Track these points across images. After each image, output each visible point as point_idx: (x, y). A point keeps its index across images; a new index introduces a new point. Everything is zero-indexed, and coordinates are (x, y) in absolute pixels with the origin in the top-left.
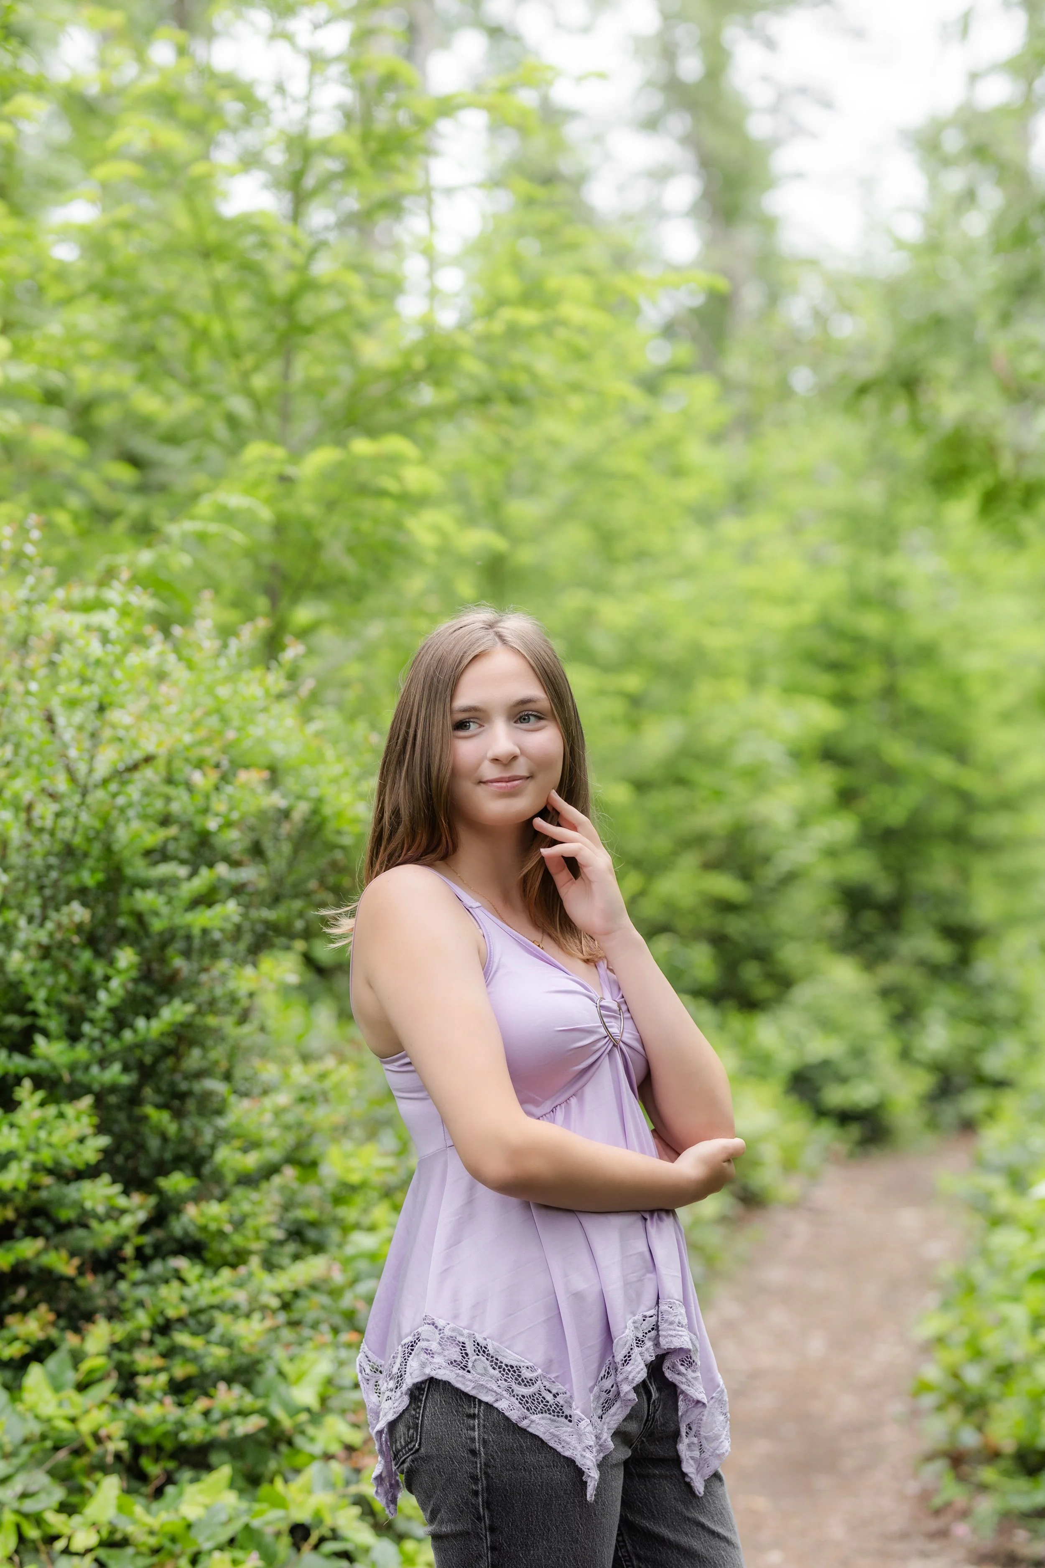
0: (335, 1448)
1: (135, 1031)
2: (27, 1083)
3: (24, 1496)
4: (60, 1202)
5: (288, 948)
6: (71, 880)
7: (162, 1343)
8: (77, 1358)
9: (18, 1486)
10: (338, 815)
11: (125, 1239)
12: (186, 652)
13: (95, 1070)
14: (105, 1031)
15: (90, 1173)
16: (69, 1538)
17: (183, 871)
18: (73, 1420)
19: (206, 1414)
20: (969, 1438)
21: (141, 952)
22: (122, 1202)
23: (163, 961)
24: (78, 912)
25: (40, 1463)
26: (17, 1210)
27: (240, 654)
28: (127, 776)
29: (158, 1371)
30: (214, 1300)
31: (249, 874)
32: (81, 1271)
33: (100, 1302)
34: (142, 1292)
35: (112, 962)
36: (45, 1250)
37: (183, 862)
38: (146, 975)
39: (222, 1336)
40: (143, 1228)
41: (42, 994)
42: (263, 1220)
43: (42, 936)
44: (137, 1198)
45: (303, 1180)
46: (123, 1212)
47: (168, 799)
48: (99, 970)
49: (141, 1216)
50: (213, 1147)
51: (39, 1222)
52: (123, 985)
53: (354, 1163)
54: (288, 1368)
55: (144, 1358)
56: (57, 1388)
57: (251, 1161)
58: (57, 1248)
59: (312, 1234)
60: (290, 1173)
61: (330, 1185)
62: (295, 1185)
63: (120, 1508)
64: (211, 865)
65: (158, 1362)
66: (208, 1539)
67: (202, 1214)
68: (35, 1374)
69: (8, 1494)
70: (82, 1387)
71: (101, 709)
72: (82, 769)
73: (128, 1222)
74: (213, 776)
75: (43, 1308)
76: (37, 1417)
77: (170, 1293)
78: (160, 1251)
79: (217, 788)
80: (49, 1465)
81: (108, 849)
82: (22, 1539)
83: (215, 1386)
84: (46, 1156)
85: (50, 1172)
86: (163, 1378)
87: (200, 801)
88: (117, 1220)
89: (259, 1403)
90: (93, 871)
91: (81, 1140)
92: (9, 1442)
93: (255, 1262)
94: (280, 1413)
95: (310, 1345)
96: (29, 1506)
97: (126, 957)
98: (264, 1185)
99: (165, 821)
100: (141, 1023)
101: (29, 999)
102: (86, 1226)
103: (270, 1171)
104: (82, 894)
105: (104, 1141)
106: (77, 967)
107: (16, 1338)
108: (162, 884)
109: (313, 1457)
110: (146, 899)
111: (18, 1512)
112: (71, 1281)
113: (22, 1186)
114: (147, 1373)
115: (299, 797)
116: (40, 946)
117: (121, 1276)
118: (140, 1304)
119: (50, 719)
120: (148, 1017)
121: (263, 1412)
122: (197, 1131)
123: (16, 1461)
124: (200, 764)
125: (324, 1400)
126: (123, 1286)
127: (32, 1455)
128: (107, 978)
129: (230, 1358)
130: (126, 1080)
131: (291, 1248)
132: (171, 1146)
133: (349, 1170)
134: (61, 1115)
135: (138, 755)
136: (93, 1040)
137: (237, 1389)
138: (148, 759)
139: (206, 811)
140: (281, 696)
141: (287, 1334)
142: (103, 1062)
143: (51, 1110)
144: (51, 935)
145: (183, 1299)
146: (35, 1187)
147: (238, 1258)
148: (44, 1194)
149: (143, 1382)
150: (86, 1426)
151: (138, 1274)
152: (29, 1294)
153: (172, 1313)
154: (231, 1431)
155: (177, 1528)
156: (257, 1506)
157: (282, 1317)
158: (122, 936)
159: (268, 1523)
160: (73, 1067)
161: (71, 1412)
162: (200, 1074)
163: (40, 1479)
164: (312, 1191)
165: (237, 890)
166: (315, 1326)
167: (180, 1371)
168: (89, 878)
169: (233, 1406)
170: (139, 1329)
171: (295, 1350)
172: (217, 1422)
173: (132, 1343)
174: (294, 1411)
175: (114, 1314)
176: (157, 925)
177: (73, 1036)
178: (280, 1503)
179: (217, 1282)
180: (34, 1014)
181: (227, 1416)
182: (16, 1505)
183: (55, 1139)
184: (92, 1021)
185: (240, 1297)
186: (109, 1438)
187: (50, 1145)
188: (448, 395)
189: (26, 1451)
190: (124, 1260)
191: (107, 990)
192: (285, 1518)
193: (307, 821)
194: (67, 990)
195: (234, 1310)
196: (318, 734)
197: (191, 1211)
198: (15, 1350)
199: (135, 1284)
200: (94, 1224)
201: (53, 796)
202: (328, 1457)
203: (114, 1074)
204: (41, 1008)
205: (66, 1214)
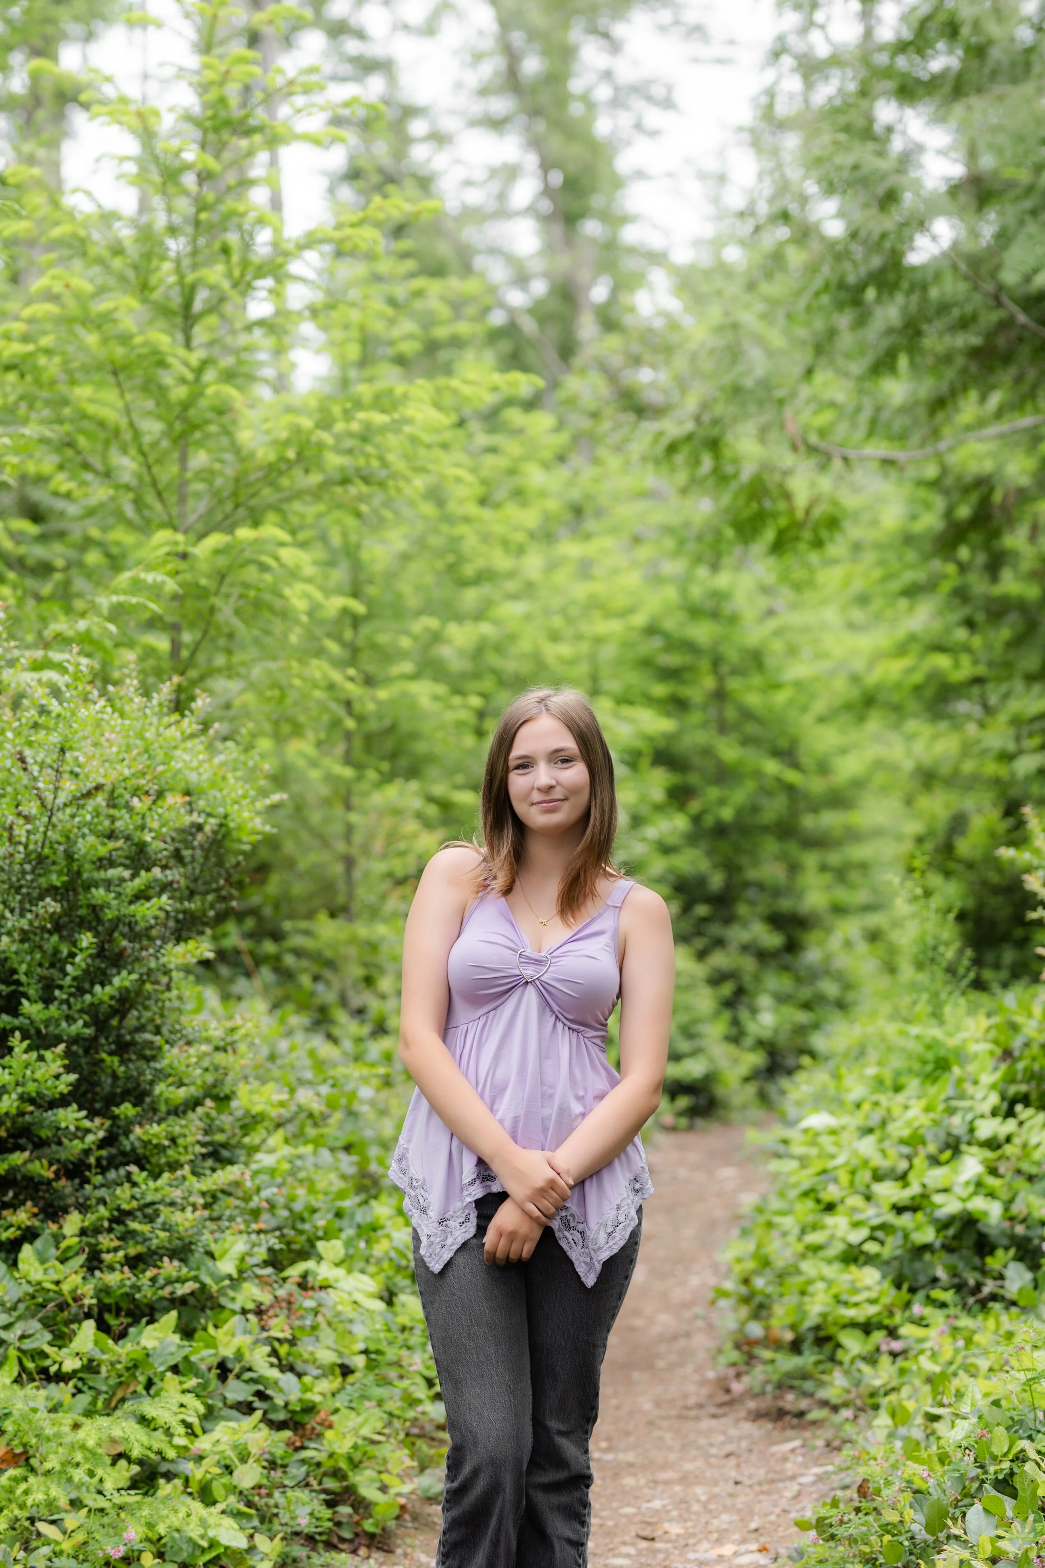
0: (250, 1306)
1: (93, 995)
2: (17, 1034)
3: (23, 1337)
4: (40, 1124)
5: (202, 933)
6: (43, 881)
7: (119, 1229)
8: (58, 1238)
9: (18, 1330)
10: (239, 828)
11: (87, 1152)
12: (118, 704)
13: (64, 1024)
14: (71, 995)
15: (63, 1101)
16: (61, 1364)
17: (127, 874)
18: (57, 1283)
19: (153, 1280)
20: (755, 1330)
21: (97, 935)
22: (87, 1124)
23: (110, 941)
24: (51, 906)
25: (33, 1316)
26: (7, 1130)
27: (161, 705)
28: (82, 802)
29: (116, 1250)
30: (157, 1197)
31: (174, 874)
32: (57, 1178)
33: (71, 1201)
34: (102, 1192)
35: (74, 944)
36: (30, 1160)
37: (126, 867)
38: (101, 953)
39: (164, 1224)
40: (102, 1144)
41: (24, 968)
42: (190, 1139)
43: (24, 924)
44: (98, 1121)
45: (220, 1111)
46: (88, 1131)
47: (113, 819)
48: (65, 950)
49: (101, 1134)
50: (152, 1083)
51: (23, 1141)
52: (84, 960)
53: (256, 1098)
54: (213, 1247)
55: (106, 1241)
56: (43, 1261)
57: (181, 1094)
58: (39, 1159)
59: (225, 1153)
60: (209, 1103)
61: (239, 1113)
62: (214, 1113)
63: (96, 1343)
64: (148, 870)
65: (117, 1243)
66: (161, 1364)
67: (146, 1133)
68: (27, 1252)
69: (10, 1336)
70: (63, 1260)
71: (63, 751)
72: (49, 796)
73: (90, 1138)
74: (148, 801)
75: (29, 1204)
76: (29, 1282)
77: (123, 1193)
78: (112, 1163)
79: (150, 809)
80: (40, 1315)
81: (69, 856)
82: (23, 1368)
83: (161, 1260)
84: (31, 1088)
85: (32, 1101)
86: (121, 1254)
87: (138, 820)
88: (82, 1139)
89: (193, 1273)
90: (60, 873)
91: (57, 1077)
92: (9, 1300)
93: (187, 1169)
94: (208, 1281)
95: (228, 1232)
96: (27, 1345)
97: (86, 939)
98: (191, 1115)
99: (111, 835)
100: (98, 988)
101: (14, 971)
102: (60, 1143)
103: (194, 1103)
104: (52, 891)
105: (73, 1077)
106: (48, 947)
107: (11, 1226)
108: (108, 884)
109: (234, 1312)
110: (99, 894)
111: (19, 1349)
112: (49, 1182)
113: (14, 1111)
114: (108, 1251)
115: (209, 815)
116: (23, 931)
117: (88, 1181)
118: (102, 1201)
119: (22, 760)
120: (103, 985)
121: (196, 1279)
122: (141, 1073)
123: (15, 1314)
124: (136, 792)
125: (241, 1272)
126: (88, 1187)
127: (27, 1308)
128: (72, 955)
129: (170, 1240)
130: (88, 1031)
131: (210, 1162)
132: (120, 1083)
133: (254, 1104)
134: (41, 1058)
135: (90, 785)
136: (62, 1002)
137: (176, 1263)
138: (98, 788)
139: (143, 827)
140: (192, 736)
141: (210, 1225)
142: (69, 1019)
143: (34, 1055)
144: (31, 923)
145: (133, 1197)
146: (21, 1114)
147: (174, 1166)
148: (28, 1118)
149: (107, 1257)
150: (66, 1287)
151: (98, 1179)
152: (16, 1196)
153: (125, 1206)
154: (172, 1293)
155: (139, 1355)
156: (194, 1344)
157: (206, 1213)
158: (83, 924)
159: (202, 1360)
160: (47, 1022)
161: (56, 1277)
162: (141, 1029)
163: (34, 1325)
164: (225, 1120)
165: (165, 887)
166: (231, 1219)
167: (133, 1251)
168: (56, 880)
169: (174, 1274)
170: (101, 1219)
171: (217, 1235)
172: (162, 1288)
173: (97, 1230)
174: (219, 1279)
175: (83, 1208)
176: (109, 914)
177: (47, 1000)
178: (212, 1343)
179: (160, 1182)
180: (18, 983)
181: (169, 1282)
182: (17, 1344)
183: (38, 1075)
184: (60, 988)
185: (176, 1194)
186: (83, 1295)
187: (35, 1080)
188: (315, 479)
189: (22, 1307)
190: (89, 1167)
191: (72, 964)
192: (215, 1355)
193: (215, 833)
194: (40, 965)
195: (172, 1204)
196: (222, 764)
197: (138, 1131)
198: (11, 1234)
199: (95, 1187)
200: (65, 1141)
201: (27, 819)
202: (244, 1312)
203: (77, 1027)
204: (23, 979)
205: (45, 1133)
